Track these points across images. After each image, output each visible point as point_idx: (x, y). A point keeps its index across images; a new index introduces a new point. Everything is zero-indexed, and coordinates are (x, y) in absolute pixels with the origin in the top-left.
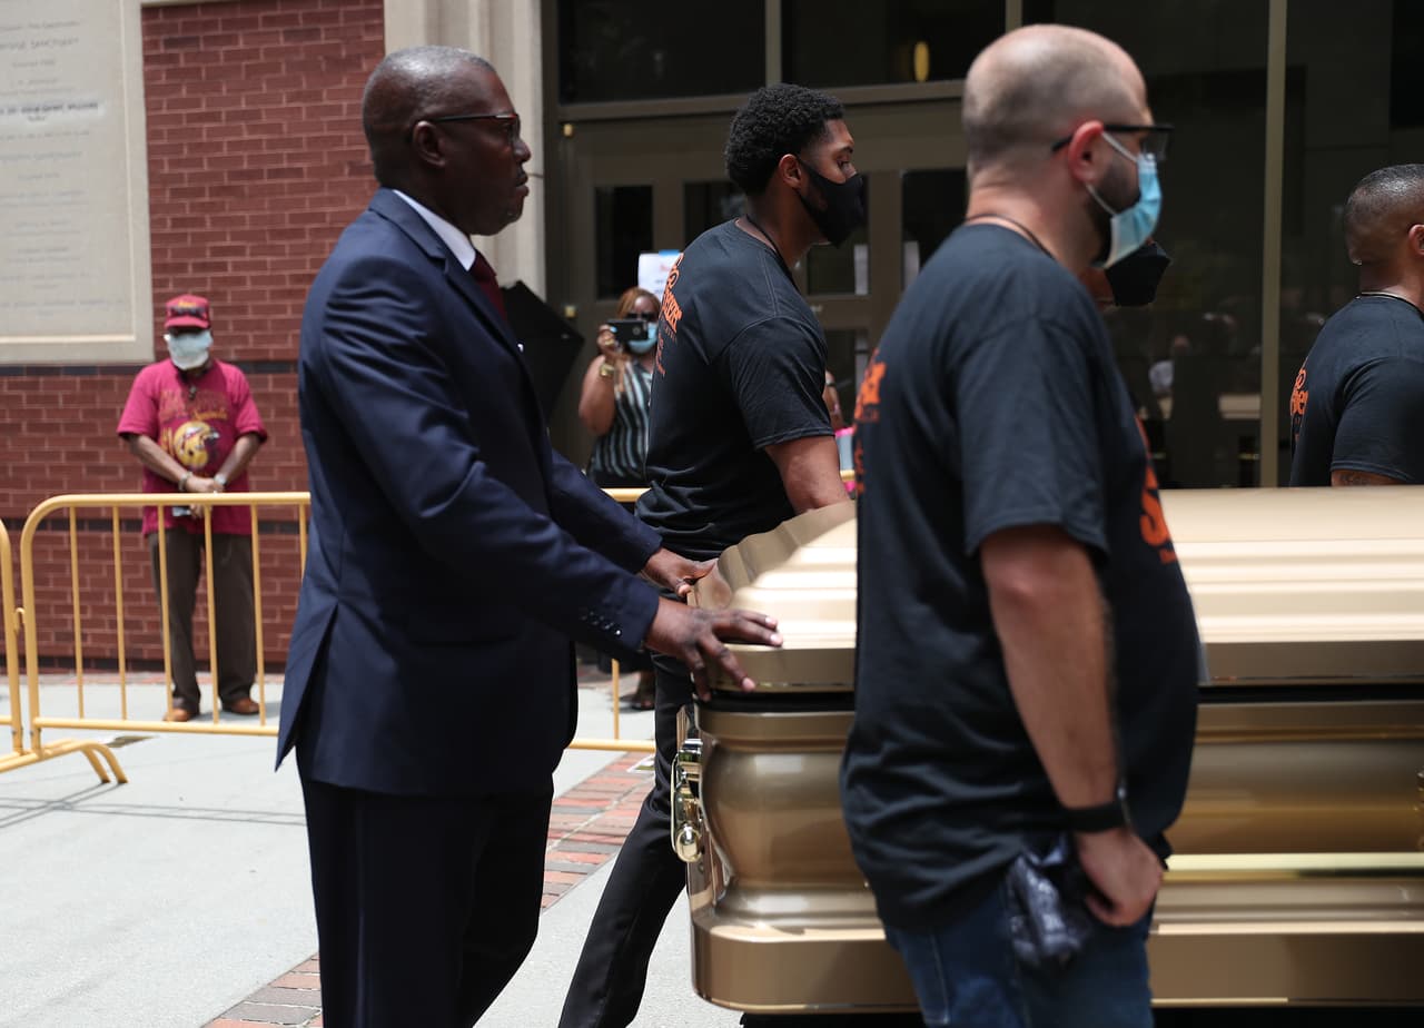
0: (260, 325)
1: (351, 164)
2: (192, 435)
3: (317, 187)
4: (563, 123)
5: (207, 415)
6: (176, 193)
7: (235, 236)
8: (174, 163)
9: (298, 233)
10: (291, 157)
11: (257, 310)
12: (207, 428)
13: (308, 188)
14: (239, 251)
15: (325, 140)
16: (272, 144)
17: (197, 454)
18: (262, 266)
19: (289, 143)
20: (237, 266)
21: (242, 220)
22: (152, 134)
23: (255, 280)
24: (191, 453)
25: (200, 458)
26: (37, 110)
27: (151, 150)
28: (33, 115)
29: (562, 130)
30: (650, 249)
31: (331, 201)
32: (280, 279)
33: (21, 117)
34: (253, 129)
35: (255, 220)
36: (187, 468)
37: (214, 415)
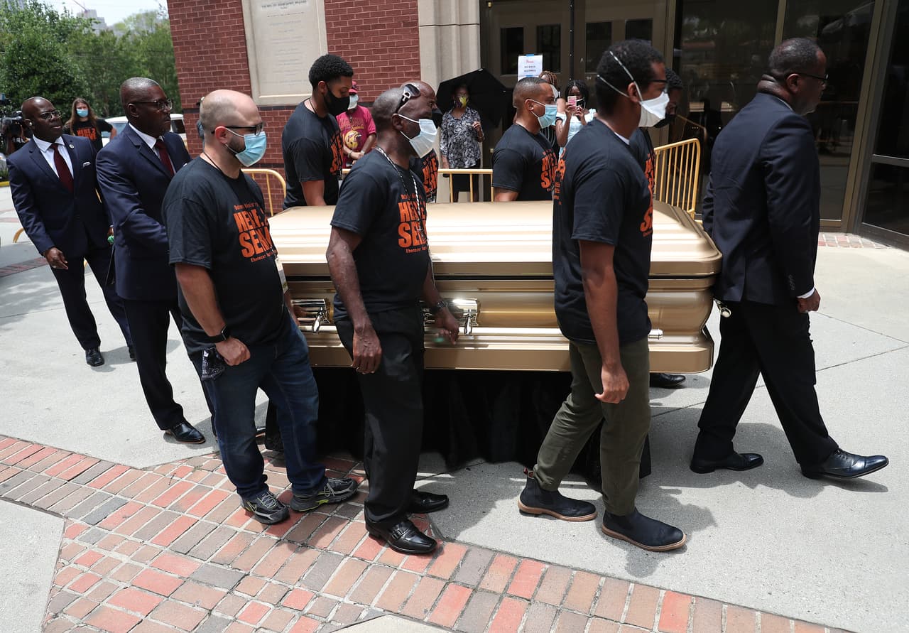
0: (371, 88)
1: (404, 22)
2: (352, 136)
3: (391, 32)
4: (487, 2)
5: (356, 128)
6: (337, 36)
7: (360, 52)
8: (336, 24)
9: (384, 51)
10: (380, 20)
11: (369, 82)
12: (357, 133)
13: (388, 33)
14: (362, 59)
15: (394, 13)
16: (373, 15)
17: (354, 143)
18: (370, 64)
19: (379, 14)
20: (361, 65)
21: (362, 46)
22: (327, 13)
23: (368, 70)
24: (352, 143)
25: (355, 145)
26: (284, 4)
27: (327, 19)
28: (282, 6)
29: (487, 5)
30: (523, 54)
31: (397, 37)
32: (378, 69)
33: (278, 7)
34: (366, 9)
35: (368, 46)
36: (351, 149)
37: (359, 128)
